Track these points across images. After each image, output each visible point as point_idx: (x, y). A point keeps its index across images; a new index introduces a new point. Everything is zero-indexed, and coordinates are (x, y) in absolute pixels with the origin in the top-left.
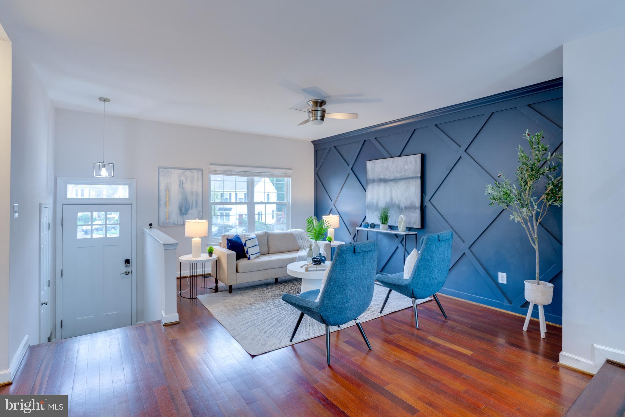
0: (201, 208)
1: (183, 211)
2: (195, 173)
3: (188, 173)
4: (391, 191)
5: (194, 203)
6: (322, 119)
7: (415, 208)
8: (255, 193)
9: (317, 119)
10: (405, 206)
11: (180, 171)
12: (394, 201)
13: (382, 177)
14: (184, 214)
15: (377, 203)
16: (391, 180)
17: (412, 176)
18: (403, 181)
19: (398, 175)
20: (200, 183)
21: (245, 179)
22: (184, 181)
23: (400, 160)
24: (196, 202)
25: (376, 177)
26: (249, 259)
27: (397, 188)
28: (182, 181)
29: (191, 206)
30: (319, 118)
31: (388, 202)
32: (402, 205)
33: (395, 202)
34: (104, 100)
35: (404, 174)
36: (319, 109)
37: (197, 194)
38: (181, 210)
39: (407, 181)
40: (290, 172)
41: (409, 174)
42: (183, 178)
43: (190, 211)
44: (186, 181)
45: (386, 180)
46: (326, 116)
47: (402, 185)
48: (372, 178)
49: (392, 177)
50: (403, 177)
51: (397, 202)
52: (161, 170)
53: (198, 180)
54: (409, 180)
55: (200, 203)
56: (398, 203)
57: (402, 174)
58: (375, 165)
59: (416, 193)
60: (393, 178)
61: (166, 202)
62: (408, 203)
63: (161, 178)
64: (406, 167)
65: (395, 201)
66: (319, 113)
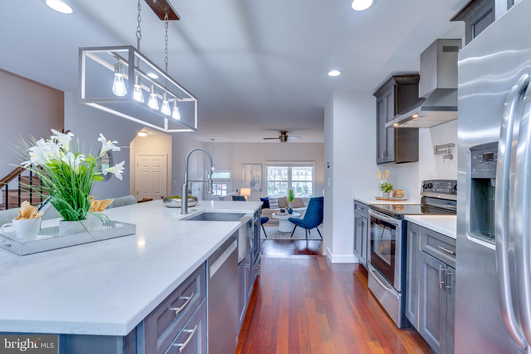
0: (261, 184)
1: (252, 184)
2: (258, 166)
3: (255, 166)
5: (258, 181)
6: (286, 140)
8: (293, 176)
9: (282, 141)
11: (251, 165)
14: (252, 186)
20: (261, 171)
21: (287, 168)
22: (253, 170)
24: (259, 180)
26: (269, 208)
28: (252, 170)
29: (256, 182)
30: (283, 140)
34: (213, 140)
36: (283, 136)
37: (259, 176)
38: (251, 184)
40: (314, 163)
42: (252, 169)
43: (256, 185)
44: (254, 170)
46: (289, 138)
52: (243, 165)
53: (259, 170)
55: (260, 181)
61: (245, 180)
63: (243, 168)
66: (283, 138)
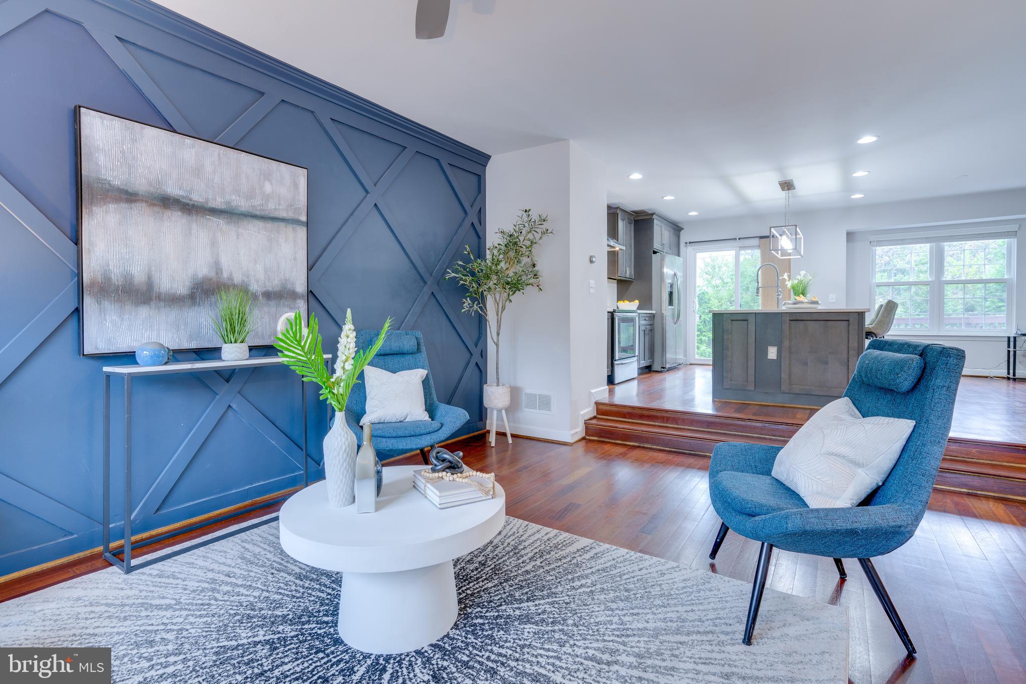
4: (214, 244)
7: (293, 295)
10: (264, 289)
12: (225, 275)
13: (173, 190)
15: (149, 278)
16: (215, 212)
17: (283, 214)
18: (260, 224)
19: (243, 204)
23: (249, 164)
25: (140, 184)
27: (238, 238)
31: (200, 275)
32: (255, 287)
33: (231, 278)
35: (262, 205)
39: (270, 225)
41: (276, 209)
45: (193, 205)
47: (254, 233)
48: (117, 183)
49: (218, 202)
50: (258, 213)
51: (238, 278)
54: (276, 224)
56: (243, 281)
57: (257, 202)
58: (134, 141)
59: (295, 259)
60: (223, 207)
62: (274, 284)
64: (268, 188)
65: (231, 274)
